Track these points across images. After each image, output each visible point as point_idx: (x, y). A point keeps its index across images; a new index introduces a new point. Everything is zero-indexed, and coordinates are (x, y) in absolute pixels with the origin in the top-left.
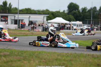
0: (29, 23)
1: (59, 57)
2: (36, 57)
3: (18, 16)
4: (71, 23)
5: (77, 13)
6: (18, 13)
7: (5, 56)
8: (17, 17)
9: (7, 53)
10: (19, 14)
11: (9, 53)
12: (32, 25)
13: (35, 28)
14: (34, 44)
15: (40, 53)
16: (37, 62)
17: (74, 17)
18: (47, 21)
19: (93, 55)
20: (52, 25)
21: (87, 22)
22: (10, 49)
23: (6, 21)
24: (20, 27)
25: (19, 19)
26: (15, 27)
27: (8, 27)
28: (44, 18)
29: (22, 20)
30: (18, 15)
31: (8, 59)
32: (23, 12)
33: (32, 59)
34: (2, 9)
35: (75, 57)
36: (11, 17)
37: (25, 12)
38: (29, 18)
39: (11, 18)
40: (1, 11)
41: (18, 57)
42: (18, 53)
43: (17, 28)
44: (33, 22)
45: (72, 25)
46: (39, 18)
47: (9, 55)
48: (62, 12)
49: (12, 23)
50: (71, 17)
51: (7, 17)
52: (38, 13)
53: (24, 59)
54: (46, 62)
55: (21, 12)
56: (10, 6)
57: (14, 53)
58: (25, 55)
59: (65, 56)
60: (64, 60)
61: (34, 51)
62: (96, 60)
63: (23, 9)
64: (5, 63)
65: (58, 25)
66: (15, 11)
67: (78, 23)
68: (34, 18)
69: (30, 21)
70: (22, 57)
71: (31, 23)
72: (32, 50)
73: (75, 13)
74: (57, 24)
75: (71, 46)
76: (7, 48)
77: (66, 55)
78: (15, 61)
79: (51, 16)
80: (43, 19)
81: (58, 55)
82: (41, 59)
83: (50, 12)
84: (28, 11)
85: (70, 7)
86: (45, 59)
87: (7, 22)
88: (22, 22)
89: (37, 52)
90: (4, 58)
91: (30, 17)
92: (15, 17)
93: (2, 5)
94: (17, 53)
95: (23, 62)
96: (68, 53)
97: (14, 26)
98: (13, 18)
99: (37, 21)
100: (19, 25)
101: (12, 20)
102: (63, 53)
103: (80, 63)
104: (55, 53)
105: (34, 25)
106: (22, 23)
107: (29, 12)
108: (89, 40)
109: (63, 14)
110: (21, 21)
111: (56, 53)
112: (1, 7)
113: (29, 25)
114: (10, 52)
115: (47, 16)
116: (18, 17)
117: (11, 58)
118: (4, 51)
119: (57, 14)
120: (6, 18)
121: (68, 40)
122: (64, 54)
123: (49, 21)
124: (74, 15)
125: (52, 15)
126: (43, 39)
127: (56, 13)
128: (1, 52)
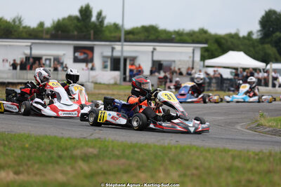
0: (152, 68)
1: (237, 163)
2: (172, 161)
3: (122, 48)
4: (269, 67)
6: (123, 39)
7: (86, 158)
8: (118, 51)
9: (91, 150)
10: (126, 41)
11: (97, 150)
12: (159, 73)
13: (168, 80)
15: (182, 150)
16: (175, 175)
17: (278, 50)
18: (202, 63)
20: (217, 73)
22: (100, 138)
23: (88, 60)
24: (128, 79)
25: (126, 54)
26: (115, 78)
27: (94, 77)
28: (193, 53)
29: (133, 59)
30: (122, 45)
31: (95, 166)
32: (136, 37)
33: (162, 168)
34: (77, 26)
36: (102, 51)
37: (142, 36)
38: (153, 52)
39: (102, 53)
40: (76, 33)
41: (123, 161)
42: (123, 151)
43: (118, 82)
44: (165, 64)
45: (273, 74)
46: (181, 53)
47: (96, 156)
48: (244, 37)
49: (105, 67)
50: (271, 50)
51: (91, 49)
52: (178, 38)
53: (139, 168)
54: (199, 177)
55: (131, 36)
56: (100, 20)
57: (110, 149)
58: (141, 155)
59: (254, 158)
60: (251, 170)
61: (166, 144)
63: (137, 28)
64: (86, 177)
65: (234, 74)
66: (114, 34)
68: (166, 52)
69: (154, 62)
70: (133, 163)
71: (158, 66)
72: (162, 142)
74: (229, 70)
76: (93, 137)
77: (257, 157)
78: (114, 173)
79: (215, 47)
80: (191, 55)
81: (234, 157)
82: (188, 168)
83: (210, 35)
84: (150, 34)
85: (267, 21)
86: (196, 168)
88: (132, 65)
89: (176, 147)
90: (83, 166)
91: (154, 49)
92: (113, 49)
93: (76, 18)
94: (118, 150)
95: (135, 176)
96: (261, 151)
97: (110, 76)
98: (108, 53)
99: (174, 61)
100: (125, 73)
101: (106, 59)
102: (248, 151)
104: (225, 151)
105: (165, 72)
106: (132, 68)
107: (153, 37)
109: (246, 41)
110: (130, 60)
111: (229, 151)
112: (75, 21)
113: (152, 72)
114: (100, 148)
115: (202, 48)
116: (122, 51)
117: (104, 165)
118: (82, 144)
119: (229, 43)
120: (89, 52)
122: (251, 153)
123: (208, 62)
125: (216, 45)
127: (227, 41)
128: (75, 147)
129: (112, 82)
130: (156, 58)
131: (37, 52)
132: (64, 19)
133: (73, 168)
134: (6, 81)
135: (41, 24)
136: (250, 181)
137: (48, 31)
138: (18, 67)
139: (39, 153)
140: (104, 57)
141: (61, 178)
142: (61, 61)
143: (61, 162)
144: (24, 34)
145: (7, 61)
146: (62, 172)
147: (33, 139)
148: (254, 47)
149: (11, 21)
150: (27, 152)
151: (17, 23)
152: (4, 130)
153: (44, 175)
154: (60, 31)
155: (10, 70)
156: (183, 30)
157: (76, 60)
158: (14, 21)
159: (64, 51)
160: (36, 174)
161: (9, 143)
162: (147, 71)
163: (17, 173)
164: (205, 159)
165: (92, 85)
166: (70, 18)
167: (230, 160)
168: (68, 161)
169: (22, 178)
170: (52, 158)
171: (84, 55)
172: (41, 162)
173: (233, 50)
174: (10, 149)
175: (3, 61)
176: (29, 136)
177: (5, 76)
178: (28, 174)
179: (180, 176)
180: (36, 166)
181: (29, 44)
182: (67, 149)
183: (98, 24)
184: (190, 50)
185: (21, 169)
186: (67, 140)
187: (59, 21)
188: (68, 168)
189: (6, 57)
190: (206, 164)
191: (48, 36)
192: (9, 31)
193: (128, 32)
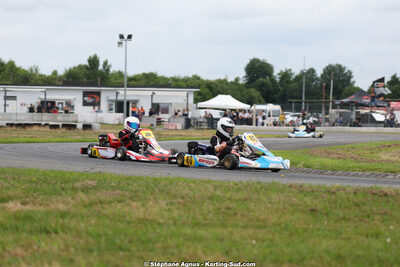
1: (218, 193)
2: (161, 191)
3: (125, 93)
4: (253, 108)
5: (269, 83)
6: (125, 85)
7: (86, 190)
8: (122, 95)
9: (90, 182)
10: (128, 86)
11: (96, 182)
12: (158, 114)
14: (179, 161)
15: (171, 181)
16: (163, 203)
18: (195, 105)
19: (301, 186)
21: (293, 105)
22: (100, 172)
23: (96, 104)
25: (128, 98)
26: (119, 119)
27: (101, 118)
28: (187, 96)
29: (135, 102)
30: (125, 90)
31: (93, 197)
32: (139, 83)
33: (152, 198)
34: (86, 74)
35: (258, 192)
36: (107, 95)
37: (143, 82)
38: (152, 96)
39: (108, 97)
40: (85, 80)
41: (118, 191)
42: (119, 183)
44: (162, 106)
47: (94, 188)
48: (231, 83)
49: (111, 109)
50: (255, 93)
51: (98, 94)
52: (174, 84)
54: (184, 205)
55: (133, 82)
56: (106, 68)
57: (108, 181)
58: (134, 187)
60: (230, 199)
61: (158, 177)
62: (308, 200)
63: (139, 75)
64: (84, 206)
66: (119, 80)
67: (270, 107)
68: (163, 96)
69: (153, 105)
71: (156, 109)
73: (263, 85)
75: (271, 166)
76: (94, 171)
77: (236, 187)
78: (110, 202)
79: (207, 91)
80: (186, 98)
81: (215, 188)
82: (175, 197)
83: (202, 80)
84: (150, 81)
85: (251, 68)
86: (182, 197)
87: (97, 108)
88: (134, 107)
89: (166, 179)
90: (83, 196)
91: (154, 93)
92: (117, 93)
93: (86, 67)
94: (115, 182)
95: (128, 204)
96: (241, 182)
97: (115, 118)
98: (114, 98)
99: (171, 104)
101: (111, 103)
102: (229, 182)
103: (269, 205)
104: (208, 182)
106: (134, 110)
107: (152, 83)
108: (298, 149)
109: (234, 86)
111: (213, 181)
112: (85, 70)
113: (151, 114)
115: (195, 92)
116: (125, 96)
117: (101, 195)
118: (84, 177)
119: (219, 88)
120: (96, 96)
121: (264, 150)
122: (231, 184)
123: (201, 104)
124: (261, 87)
126: (202, 150)
127: (216, 85)
128: (77, 180)
129: (117, 122)
130: (154, 102)
131: (51, 97)
132: (75, 68)
133: (73, 198)
134: (23, 122)
135: (55, 73)
136: (229, 208)
137: (60, 78)
139: (45, 185)
140: (109, 101)
141: (62, 207)
143: (63, 193)
144: (40, 82)
145: (25, 104)
146: (64, 203)
147: (41, 173)
148: (240, 91)
149: (28, 70)
150: (34, 185)
151: (34, 71)
152: (16, 165)
153: (48, 205)
154: (72, 79)
156: (179, 76)
157: (85, 104)
158: (31, 70)
159: (75, 95)
160: (40, 205)
161: (19, 177)
162: (147, 114)
163: (24, 204)
164: (190, 190)
165: (99, 125)
166: (80, 67)
167: (212, 190)
168: (69, 192)
169: (28, 207)
170: (55, 190)
171: (92, 100)
172: (46, 193)
173: (222, 94)
174: (19, 182)
175: (21, 105)
176: (37, 171)
177: (23, 118)
178: (34, 204)
179: (167, 204)
180: (41, 197)
181: (44, 90)
182: (69, 182)
183: (104, 71)
184: (185, 94)
185: (28, 200)
186: (71, 173)
187: (70, 69)
189: (23, 102)
190: (191, 194)
191: (61, 83)
192: (27, 79)
193: (131, 79)
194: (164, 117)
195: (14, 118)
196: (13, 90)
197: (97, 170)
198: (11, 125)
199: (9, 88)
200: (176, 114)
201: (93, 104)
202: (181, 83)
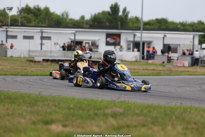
2: (177, 118)
3: (141, 35)
6: (142, 29)
7: (114, 115)
8: (139, 37)
9: (118, 110)
10: (144, 30)
11: (123, 109)
15: (185, 110)
16: (179, 128)
18: (200, 46)
22: (125, 101)
23: (117, 44)
24: (145, 57)
25: (144, 40)
26: (136, 57)
27: (121, 56)
28: (193, 39)
29: (149, 43)
30: (141, 33)
31: (121, 121)
32: (151, 27)
33: (170, 123)
34: (108, 19)
36: (126, 37)
37: (157, 26)
38: (164, 38)
39: (127, 39)
40: (107, 24)
41: (142, 118)
42: (142, 110)
43: (138, 60)
44: (172, 47)
46: (185, 39)
47: (122, 114)
49: (129, 49)
51: (119, 36)
52: (182, 28)
53: (153, 123)
54: (198, 130)
55: (148, 26)
56: (125, 14)
57: (132, 109)
58: (154, 114)
61: (173, 106)
63: (153, 20)
64: (115, 129)
66: (136, 25)
68: (173, 38)
69: (164, 45)
70: (149, 119)
72: (170, 104)
76: (119, 100)
78: (135, 126)
80: (192, 40)
82: (189, 123)
84: (162, 25)
86: (195, 124)
88: (149, 47)
89: (180, 108)
90: (113, 121)
91: (165, 36)
92: (135, 36)
93: (108, 13)
94: (138, 110)
95: (151, 129)
97: (133, 56)
98: (132, 39)
99: (179, 45)
100: (143, 53)
101: (129, 43)
106: (148, 49)
107: (163, 27)
110: (147, 44)
112: (107, 15)
114: (125, 108)
115: (200, 35)
116: (141, 37)
117: (127, 120)
118: (112, 105)
120: (117, 38)
128: (106, 107)
129: (134, 60)
130: (165, 43)
131: (79, 37)
132: (99, 14)
133: (105, 122)
134: (57, 59)
135: (83, 17)
137: (87, 22)
138: (66, 49)
139: (81, 111)
141: (96, 130)
142: (97, 44)
143: (96, 118)
144: (70, 25)
145: (58, 44)
146: (98, 126)
147: (76, 101)
149: (60, 15)
150: (72, 111)
151: (65, 16)
152: (55, 94)
153: (84, 128)
154: (97, 23)
155: (59, 50)
156: (186, 22)
157: (108, 44)
158: (63, 15)
159: (99, 37)
160: (78, 127)
161: (59, 104)
162: (159, 53)
163: (65, 126)
164: (202, 117)
166: (104, 13)
168: (101, 117)
170: (90, 115)
171: (114, 40)
172: (82, 118)
174: (59, 108)
175: (55, 44)
176: (73, 99)
177: (56, 55)
178: (73, 127)
179: (183, 129)
180: (78, 121)
181: (74, 32)
182: (100, 109)
183: (124, 17)
184: (191, 36)
185: (67, 123)
186: (101, 102)
187: (95, 15)
188: (102, 123)
189: (56, 41)
190: (202, 121)
191: (88, 26)
192: (59, 22)
193: (146, 24)
194: (173, 56)
195: (49, 54)
196: (48, 31)
197: (122, 99)
198: (47, 61)
199: (45, 30)
200: (184, 54)
201: (115, 44)
202: (188, 28)
